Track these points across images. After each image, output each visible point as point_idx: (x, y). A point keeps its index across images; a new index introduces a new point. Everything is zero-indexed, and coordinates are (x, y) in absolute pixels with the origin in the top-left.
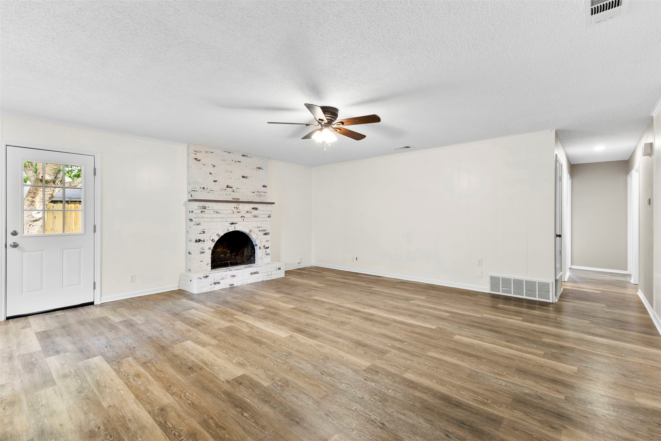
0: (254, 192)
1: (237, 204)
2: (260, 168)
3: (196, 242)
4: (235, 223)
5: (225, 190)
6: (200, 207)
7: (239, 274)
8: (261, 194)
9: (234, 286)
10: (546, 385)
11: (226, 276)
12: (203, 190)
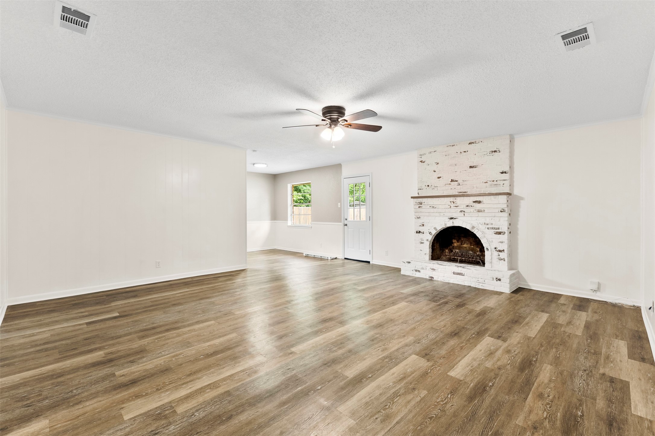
0: (487, 182)
1: (454, 198)
2: (495, 151)
3: (417, 233)
4: (455, 217)
5: (450, 184)
6: (417, 203)
7: (440, 269)
8: (498, 182)
9: (434, 279)
10: (137, 374)
11: (426, 267)
12: (428, 188)
